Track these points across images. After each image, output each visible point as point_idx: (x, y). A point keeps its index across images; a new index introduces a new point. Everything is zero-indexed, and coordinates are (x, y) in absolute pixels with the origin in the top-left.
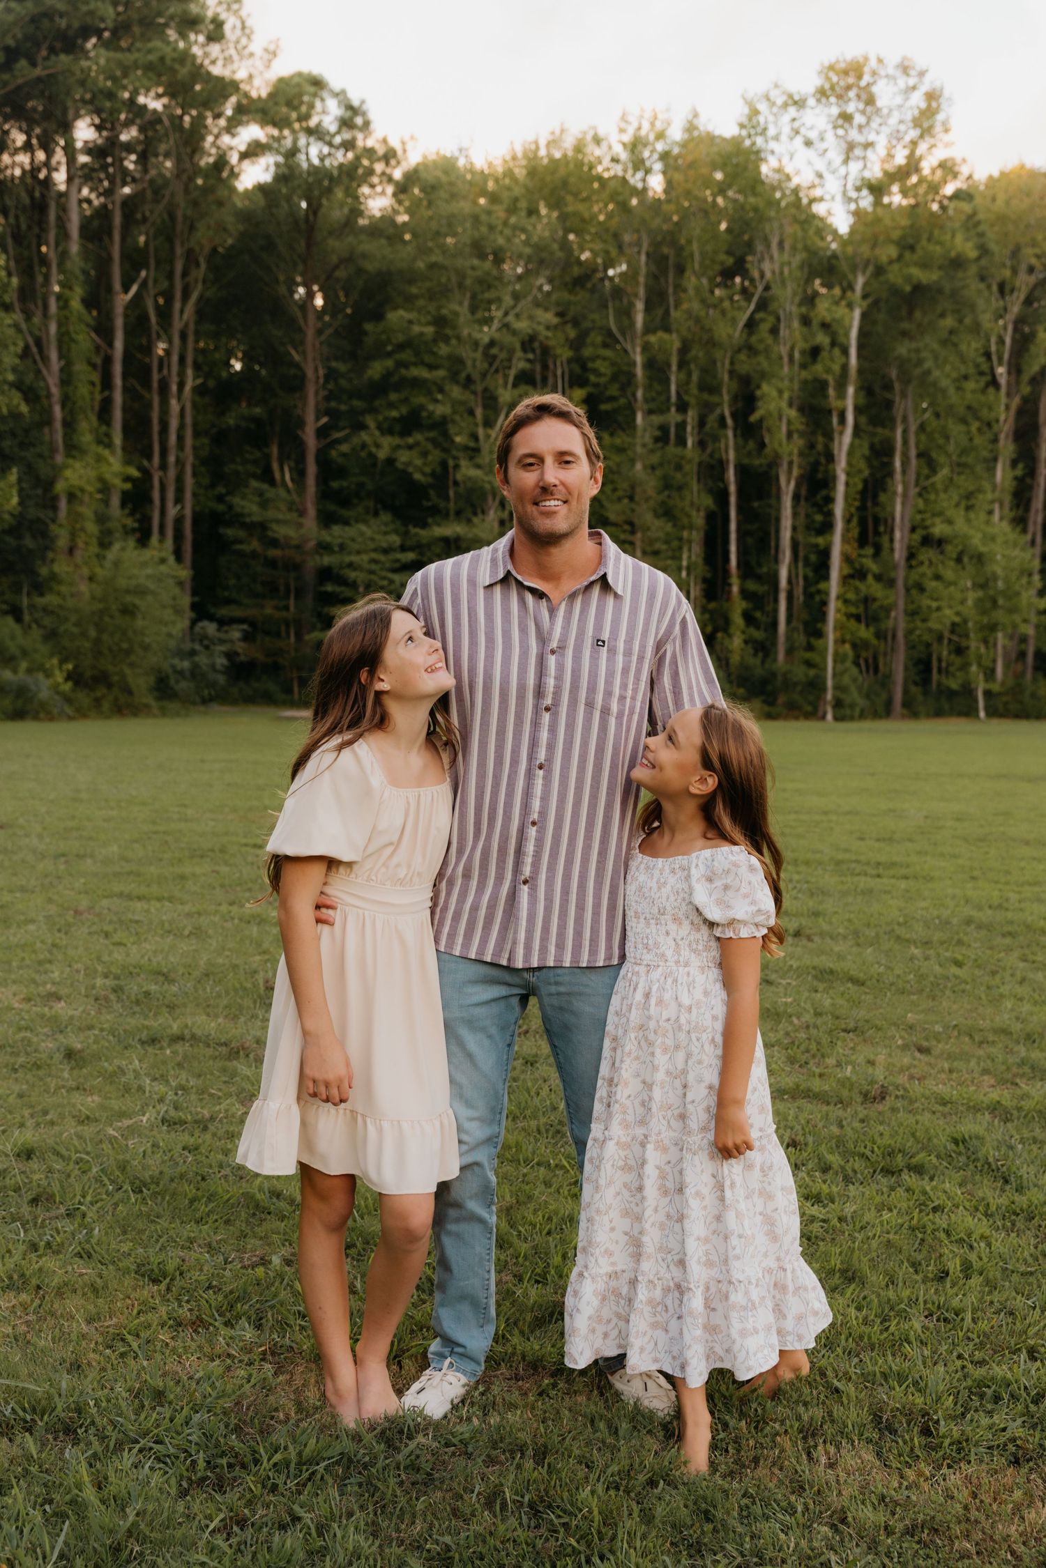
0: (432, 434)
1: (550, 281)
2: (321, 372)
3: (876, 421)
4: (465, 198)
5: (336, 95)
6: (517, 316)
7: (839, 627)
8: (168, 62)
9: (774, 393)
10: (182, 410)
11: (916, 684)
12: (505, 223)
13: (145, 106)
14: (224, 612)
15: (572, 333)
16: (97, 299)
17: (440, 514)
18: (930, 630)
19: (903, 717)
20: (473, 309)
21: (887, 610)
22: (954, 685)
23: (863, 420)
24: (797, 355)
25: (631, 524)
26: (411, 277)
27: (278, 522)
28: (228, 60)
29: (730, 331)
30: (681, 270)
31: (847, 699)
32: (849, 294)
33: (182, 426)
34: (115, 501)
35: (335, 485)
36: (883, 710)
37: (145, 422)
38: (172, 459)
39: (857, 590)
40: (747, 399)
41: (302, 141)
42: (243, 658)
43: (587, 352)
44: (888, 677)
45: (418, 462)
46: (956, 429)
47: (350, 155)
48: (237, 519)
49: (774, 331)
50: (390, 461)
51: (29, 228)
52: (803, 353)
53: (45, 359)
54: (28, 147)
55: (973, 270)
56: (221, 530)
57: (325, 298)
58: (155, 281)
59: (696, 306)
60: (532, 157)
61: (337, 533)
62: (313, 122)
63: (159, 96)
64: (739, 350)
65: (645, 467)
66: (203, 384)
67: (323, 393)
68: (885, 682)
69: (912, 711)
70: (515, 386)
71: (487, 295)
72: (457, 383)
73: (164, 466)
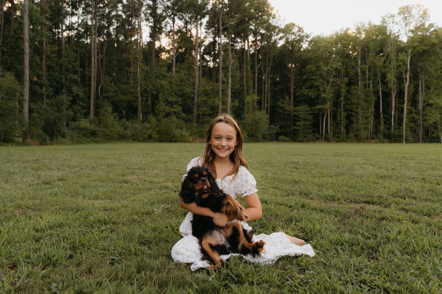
0: (316, 89)
1: (340, 57)
2: (294, 78)
3: (415, 80)
4: (322, 43)
5: (297, 26)
6: (333, 64)
7: (406, 124)
9: (390, 75)
10: (268, 86)
11: (425, 136)
12: (331, 47)
13: (261, 33)
14: (275, 124)
15: (345, 67)
16: (253, 68)
17: (318, 104)
18: (429, 124)
19: (422, 142)
20: (324, 64)
21: (418, 120)
22: (435, 136)
23: (412, 80)
24: (395, 67)
25: (358, 104)
26: (312, 59)
27: (286, 107)
28: (276, 22)
29: (380, 63)
30: (368, 52)
31: (408, 139)
32: (407, 53)
33: (268, 90)
34: (256, 103)
35: (297, 99)
36: (417, 141)
37: (261, 90)
38: (266, 95)
39: (411, 116)
40: (384, 77)
41: (290, 36)
42: (279, 132)
43: (348, 70)
44: (418, 134)
45: (313, 94)
46: (435, 81)
47: (299, 37)
48: (278, 107)
49: (390, 63)
50: (307, 94)
51: (241, 56)
52: (396, 67)
53: (243, 79)
54: (241, 42)
55: (438, 47)
56: (275, 109)
58: (263, 63)
59: (372, 59)
60: (337, 34)
61: (297, 108)
63: (264, 30)
64: (381, 68)
65: (361, 92)
66: (272, 82)
67: (294, 82)
68: (418, 135)
69: (424, 141)
70: (333, 78)
71: (327, 61)
72: (321, 78)
73: (264, 97)
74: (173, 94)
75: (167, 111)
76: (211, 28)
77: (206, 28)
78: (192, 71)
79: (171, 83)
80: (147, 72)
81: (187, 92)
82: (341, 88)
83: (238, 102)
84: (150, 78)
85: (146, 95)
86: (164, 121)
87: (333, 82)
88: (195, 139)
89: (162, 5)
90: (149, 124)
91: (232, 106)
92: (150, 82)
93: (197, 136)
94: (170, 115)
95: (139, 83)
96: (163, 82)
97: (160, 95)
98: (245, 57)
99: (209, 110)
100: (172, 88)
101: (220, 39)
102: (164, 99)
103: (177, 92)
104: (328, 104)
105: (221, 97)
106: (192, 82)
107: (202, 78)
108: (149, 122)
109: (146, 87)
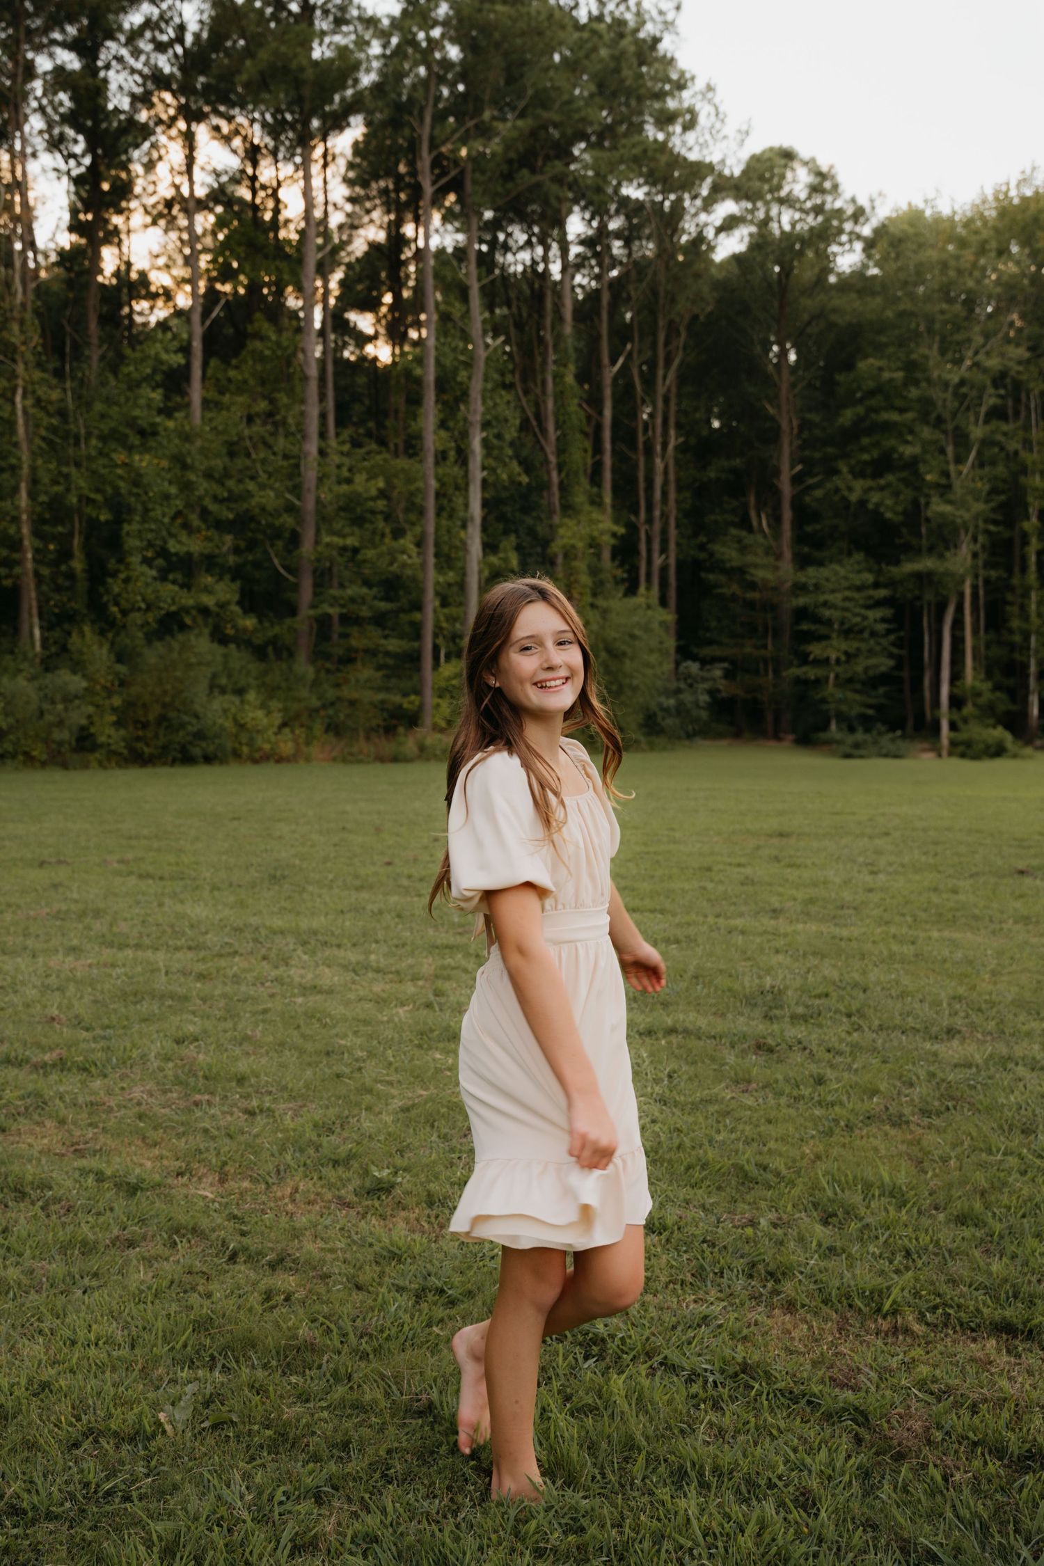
0: (904, 474)
1: (1023, 316)
2: (795, 423)
4: (932, 246)
5: (806, 164)
6: (988, 354)
8: (650, 153)
10: (666, 467)
12: (975, 266)
13: (628, 197)
14: (707, 651)
16: (588, 374)
17: (913, 551)
20: (943, 352)
26: (881, 327)
27: (756, 566)
28: (704, 145)
33: (666, 483)
34: (606, 554)
35: (809, 529)
37: (633, 482)
38: (657, 513)
41: (774, 211)
42: (724, 694)
45: (889, 502)
47: (820, 219)
48: (719, 566)
50: (862, 503)
51: (530, 316)
53: (544, 431)
56: (703, 575)
57: (798, 354)
58: (640, 352)
60: (1002, 199)
61: (812, 574)
62: (783, 193)
63: (639, 186)
66: (684, 443)
67: (798, 443)
70: (986, 422)
71: (958, 337)
72: (927, 423)
73: (650, 521)
74: (194, 519)
75: (167, 607)
76: (377, 177)
77: (351, 174)
78: (283, 399)
79: (180, 461)
80: (62, 413)
81: (263, 509)
82: (1024, 470)
83: (519, 548)
84: (77, 443)
85: (60, 529)
86: (152, 656)
87: (986, 443)
88: (308, 743)
89: (133, 71)
90: (77, 678)
91: (486, 573)
92: (78, 465)
93: (318, 728)
94: (183, 627)
95: (25, 470)
96: (143, 462)
97: (126, 527)
98: (548, 321)
99: (375, 598)
100: (186, 487)
101: (421, 230)
102: (150, 545)
103: (213, 507)
104: (965, 550)
105: (430, 523)
106: (286, 457)
107: (337, 435)
108: (77, 666)
109: (58, 489)
